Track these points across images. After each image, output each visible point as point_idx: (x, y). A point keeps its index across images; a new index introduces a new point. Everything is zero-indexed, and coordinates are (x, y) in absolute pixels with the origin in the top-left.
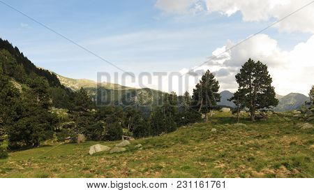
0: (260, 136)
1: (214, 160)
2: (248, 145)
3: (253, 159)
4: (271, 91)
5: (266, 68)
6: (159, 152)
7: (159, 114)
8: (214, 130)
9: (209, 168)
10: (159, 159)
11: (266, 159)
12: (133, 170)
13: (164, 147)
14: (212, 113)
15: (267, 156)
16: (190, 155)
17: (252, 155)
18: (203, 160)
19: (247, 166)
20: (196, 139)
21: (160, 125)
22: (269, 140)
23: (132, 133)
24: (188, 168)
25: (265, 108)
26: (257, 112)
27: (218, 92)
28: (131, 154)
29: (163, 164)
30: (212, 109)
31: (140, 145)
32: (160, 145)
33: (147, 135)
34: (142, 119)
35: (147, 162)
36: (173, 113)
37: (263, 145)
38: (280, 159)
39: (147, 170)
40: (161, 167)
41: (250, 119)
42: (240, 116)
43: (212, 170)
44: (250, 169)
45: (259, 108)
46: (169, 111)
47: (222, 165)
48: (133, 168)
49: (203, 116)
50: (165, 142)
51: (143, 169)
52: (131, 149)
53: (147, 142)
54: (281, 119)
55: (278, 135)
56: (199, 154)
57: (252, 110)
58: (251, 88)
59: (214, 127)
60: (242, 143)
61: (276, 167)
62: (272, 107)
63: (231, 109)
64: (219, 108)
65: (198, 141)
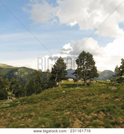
0: (89, 95)
1: (64, 110)
2: (83, 100)
3: (85, 108)
4: (95, 69)
5: (92, 56)
6: (31, 106)
7: (31, 83)
8: (64, 92)
9: (61, 115)
10: (31, 111)
11: (92, 108)
12: (14, 118)
13: (34, 103)
14: (63, 82)
15: (93, 106)
16: (50, 107)
17: (85, 106)
18: (57, 110)
19: (82, 113)
20: (54, 97)
21: (32, 89)
22: (94, 97)
23: (14, 95)
24: (48, 115)
25: (92, 79)
26: (88, 81)
27: (66, 70)
28: (13, 108)
29: (33, 114)
30: (63, 79)
31: (19, 102)
32: (31, 102)
33: (24, 96)
34: (20, 86)
35: (23, 113)
36: (40, 82)
37: (91, 100)
38: (100, 108)
39: (23, 118)
40: (32, 116)
41: (84, 85)
42: (78, 83)
43: (62, 116)
44: (84, 114)
45: (88, 79)
46: (37, 81)
47: (68, 113)
48: (14, 117)
49: (58, 84)
50: (35, 100)
51: (20, 117)
52: (13, 105)
53: (24, 100)
54: (100, 85)
55: (99, 94)
56: (55, 107)
57: (85, 80)
58: (84, 67)
59: (64, 90)
60: (79, 99)
61: (98, 112)
62: (95, 78)
63: (74, 79)
64: (66, 79)
65: (55, 99)
